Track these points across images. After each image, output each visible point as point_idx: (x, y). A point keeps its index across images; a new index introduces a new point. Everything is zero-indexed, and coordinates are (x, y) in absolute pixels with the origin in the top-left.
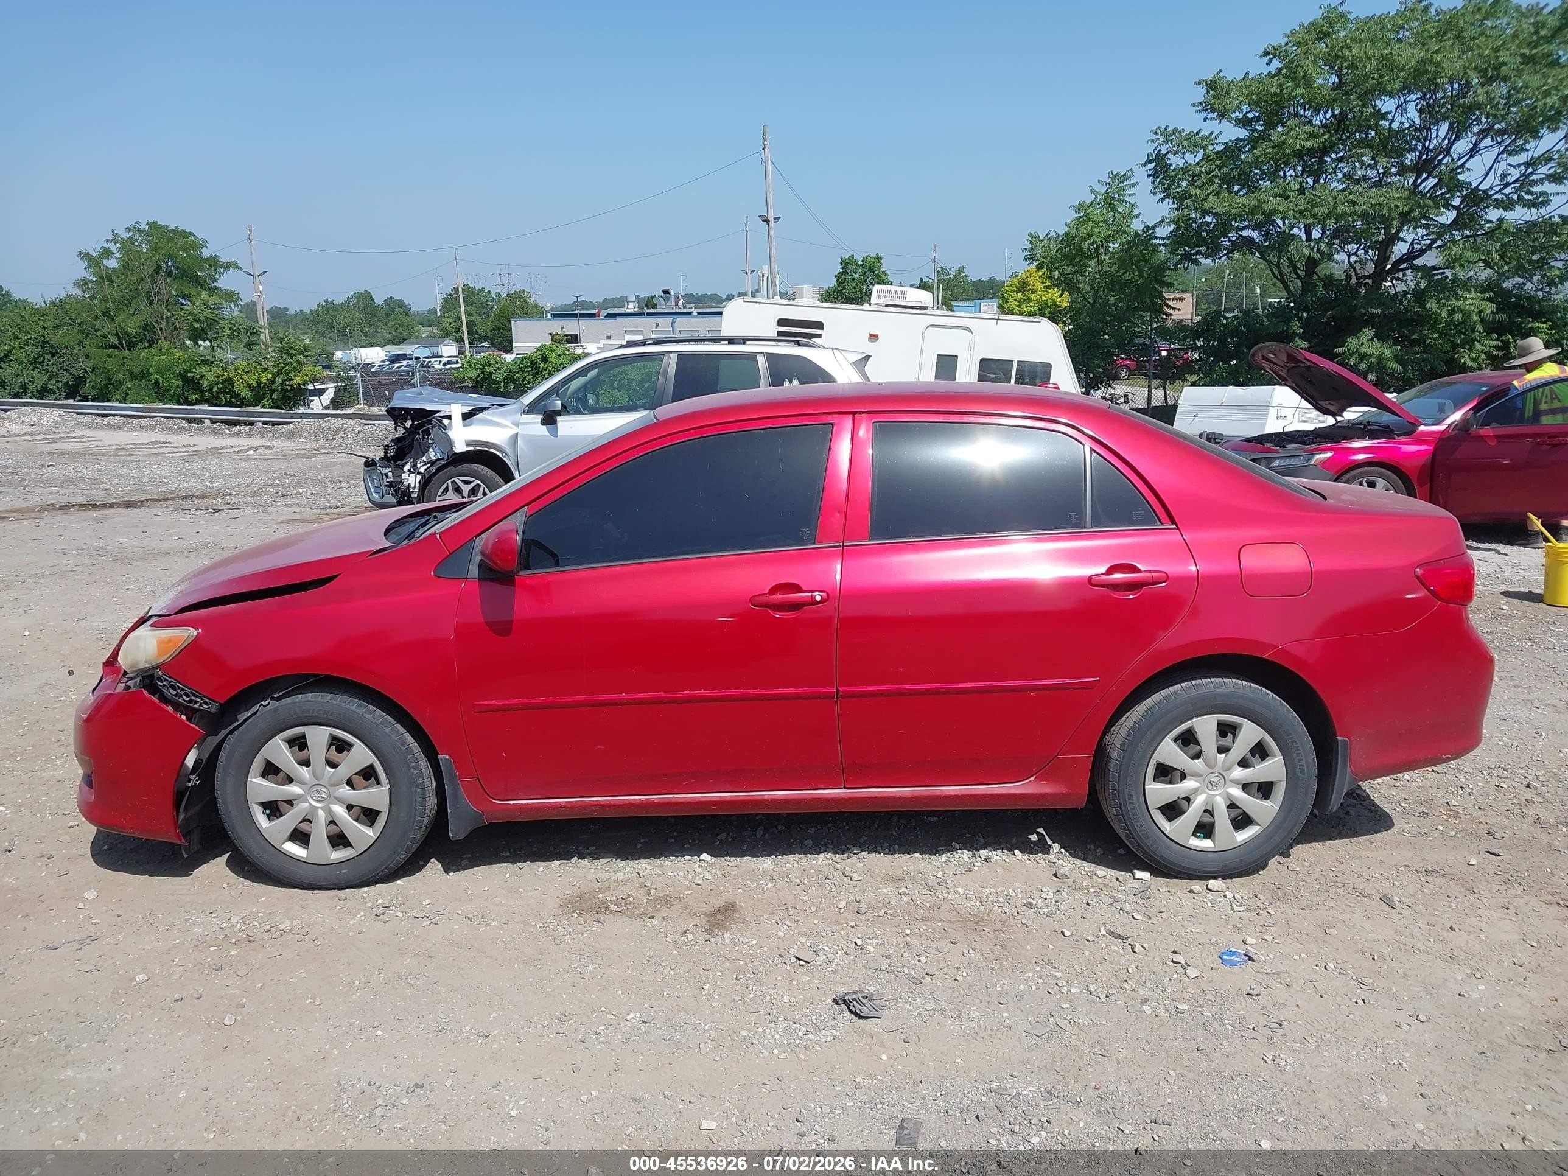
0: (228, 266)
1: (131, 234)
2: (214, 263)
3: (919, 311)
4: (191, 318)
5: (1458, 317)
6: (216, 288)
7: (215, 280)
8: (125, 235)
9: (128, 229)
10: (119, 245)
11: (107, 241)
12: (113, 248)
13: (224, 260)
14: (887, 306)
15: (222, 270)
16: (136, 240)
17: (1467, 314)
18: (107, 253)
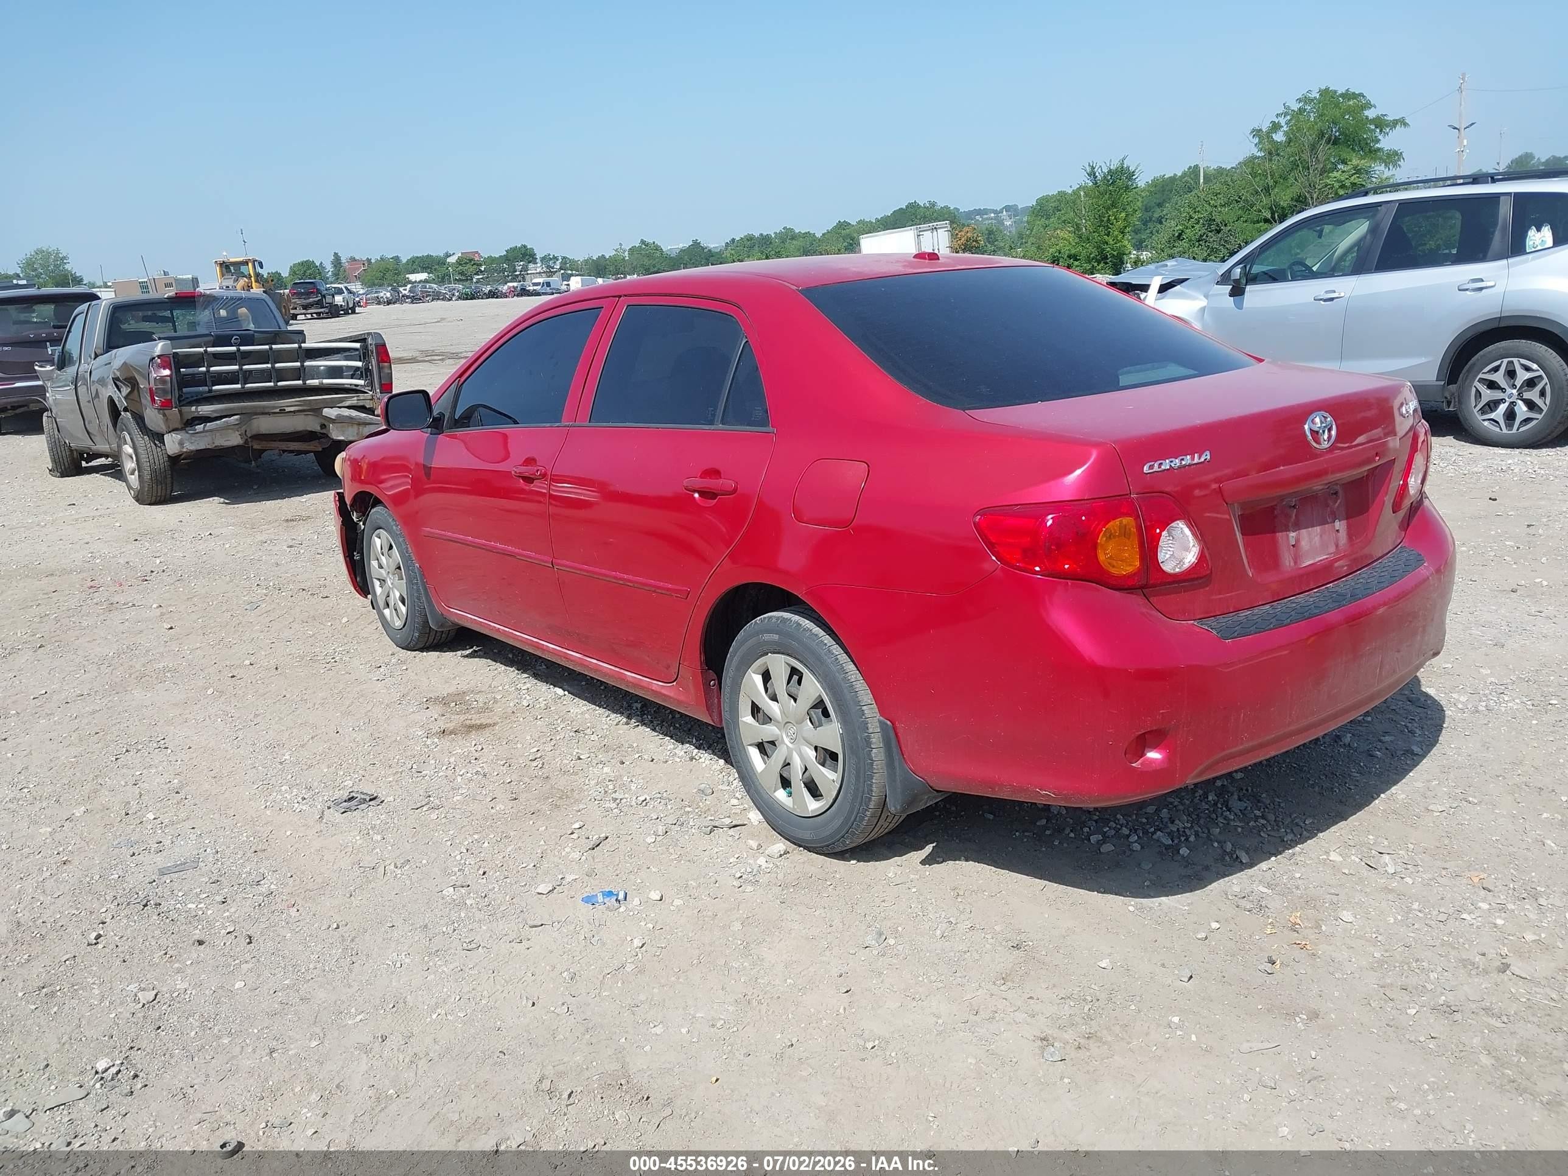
0: (1395, 123)
1: (1301, 105)
2: (1381, 123)
4: (1337, 185)
6: (1379, 149)
7: (1378, 141)
8: (1295, 106)
9: (1299, 100)
10: (1289, 117)
11: (1278, 115)
12: (1282, 121)
13: (1390, 118)
15: (1388, 130)
16: (1305, 110)
18: (1276, 127)
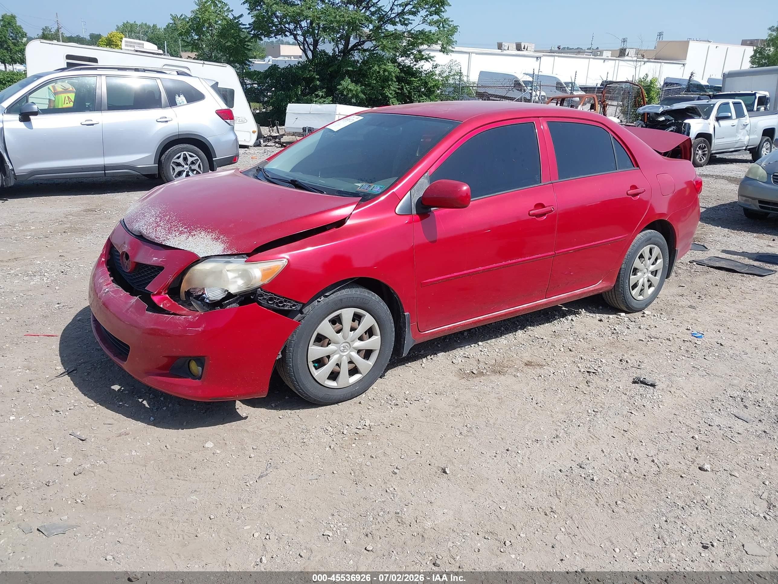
3: (157, 56)
5: (386, 73)
14: (137, 51)
17: (390, 73)
